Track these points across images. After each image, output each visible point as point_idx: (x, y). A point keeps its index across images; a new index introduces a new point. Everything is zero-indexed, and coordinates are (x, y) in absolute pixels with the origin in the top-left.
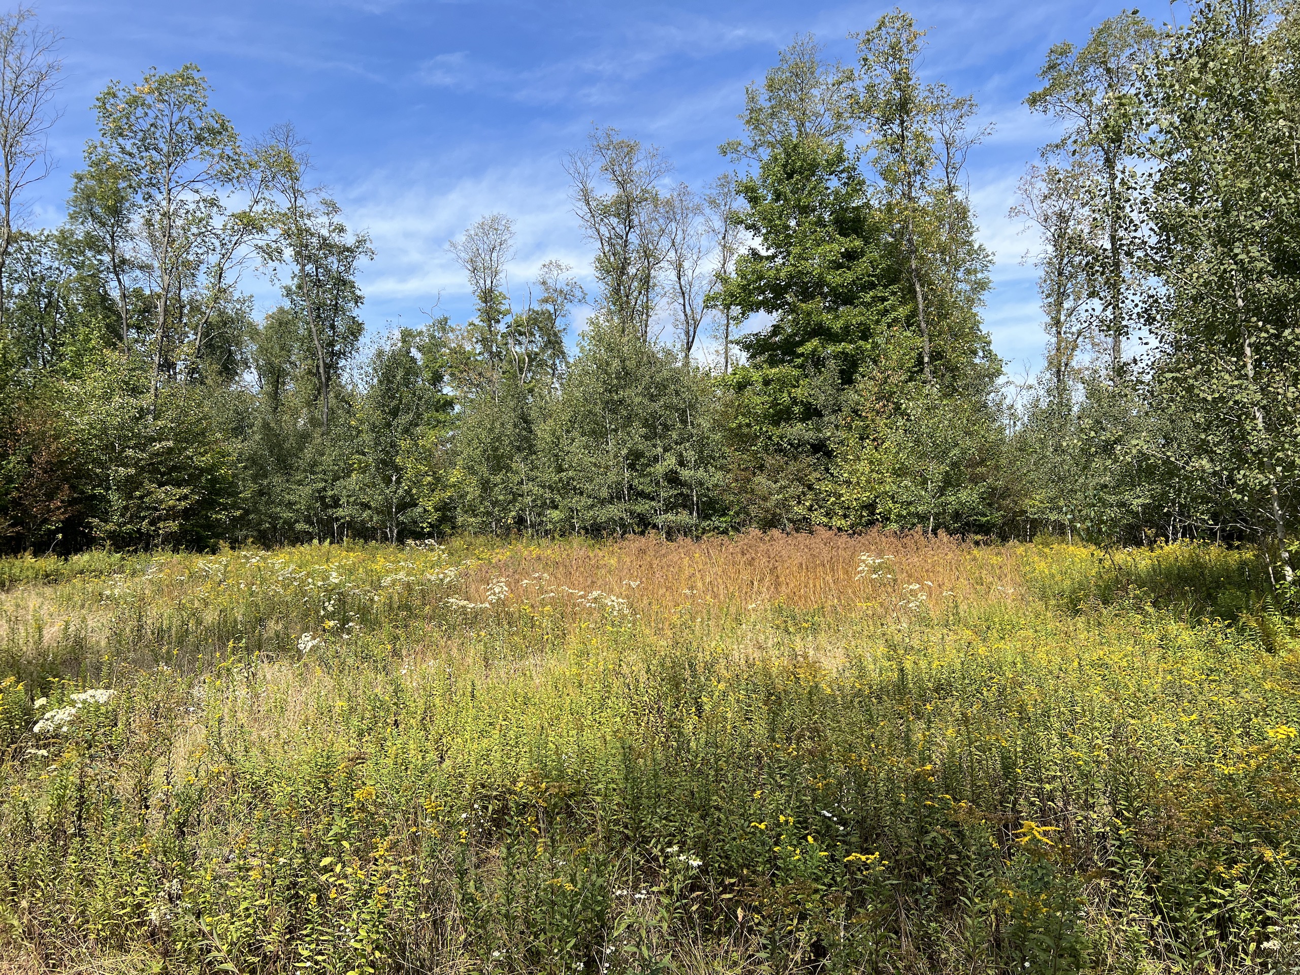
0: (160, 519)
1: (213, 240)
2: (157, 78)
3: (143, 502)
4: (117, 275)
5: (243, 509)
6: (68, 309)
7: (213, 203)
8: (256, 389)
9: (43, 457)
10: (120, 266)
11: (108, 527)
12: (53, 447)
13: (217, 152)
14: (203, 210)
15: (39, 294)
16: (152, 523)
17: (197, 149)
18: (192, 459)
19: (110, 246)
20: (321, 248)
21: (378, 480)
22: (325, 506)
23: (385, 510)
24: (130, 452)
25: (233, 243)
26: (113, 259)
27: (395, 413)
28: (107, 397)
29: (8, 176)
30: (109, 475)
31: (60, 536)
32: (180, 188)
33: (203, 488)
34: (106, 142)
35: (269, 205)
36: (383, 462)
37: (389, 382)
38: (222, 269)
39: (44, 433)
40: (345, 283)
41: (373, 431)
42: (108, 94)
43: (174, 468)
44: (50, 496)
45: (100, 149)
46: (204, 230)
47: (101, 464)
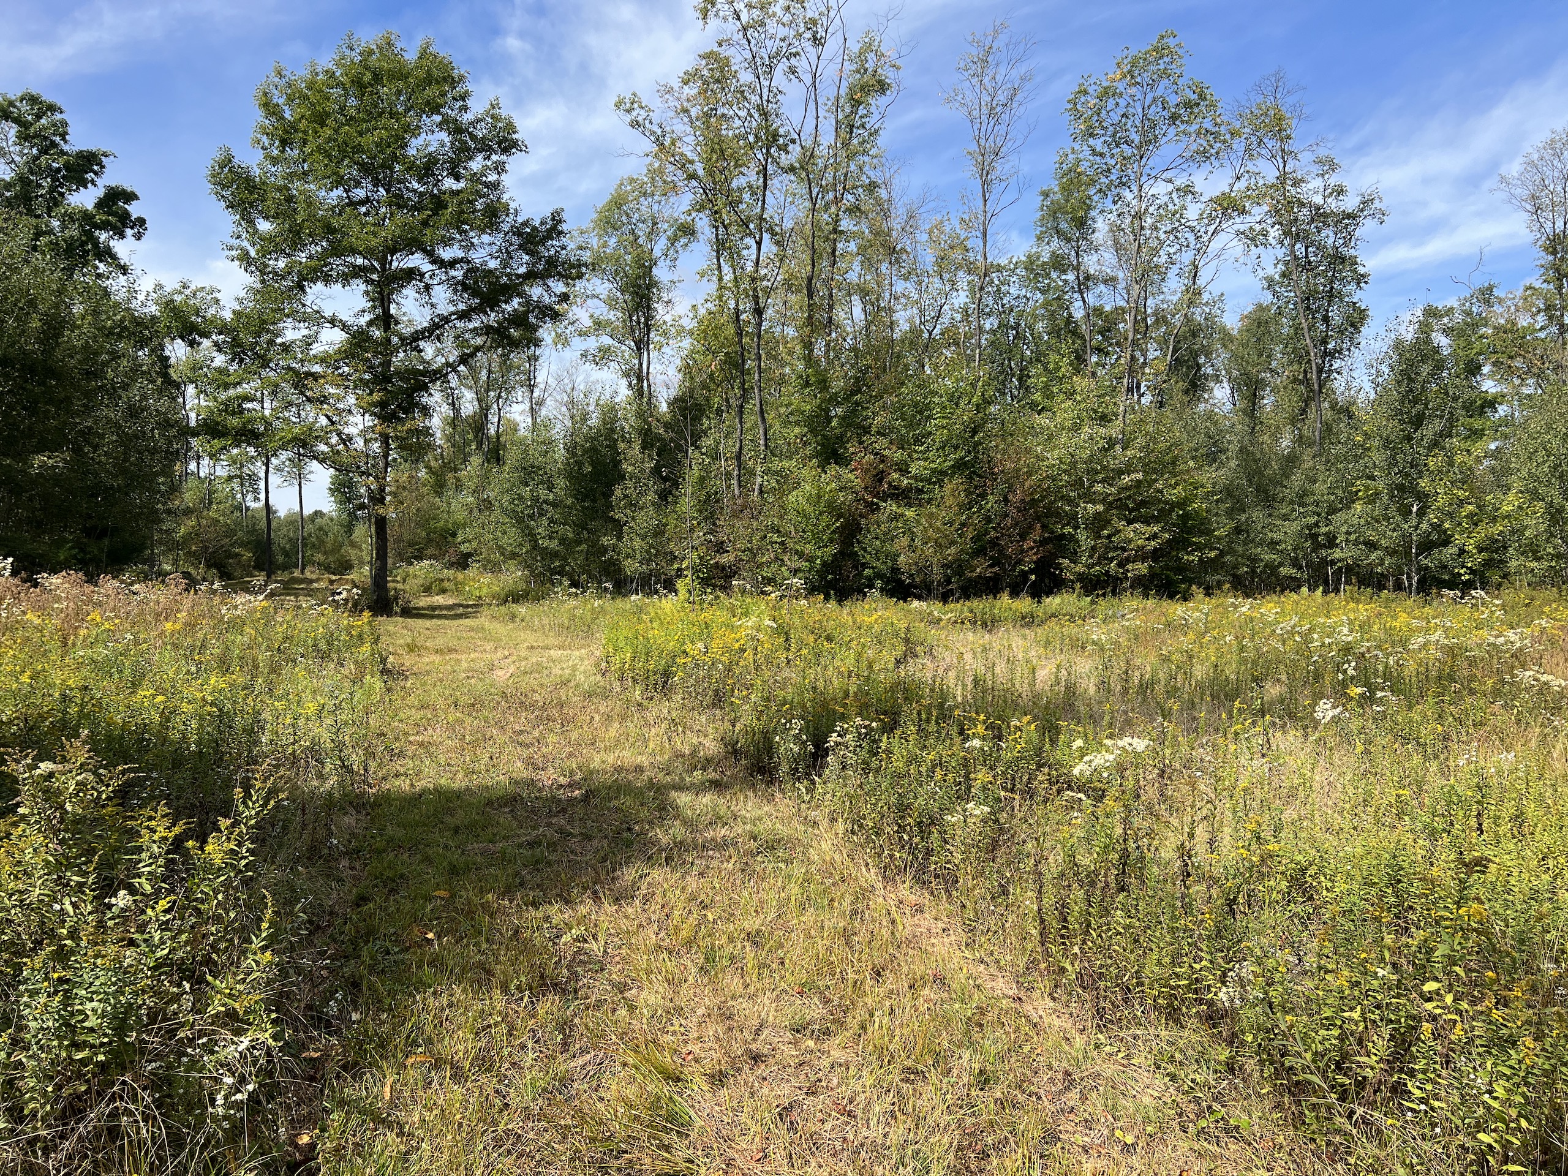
0: (1128, 560)
1: (1187, 235)
2: (1129, 59)
3: (1111, 542)
4: (1082, 294)
5: (1218, 549)
6: (1034, 338)
7: (1188, 190)
8: (1229, 406)
9: (1016, 497)
10: (1085, 282)
11: (1077, 569)
12: (1027, 485)
13: (1194, 127)
14: (1176, 201)
15: (1008, 327)
16: (1120, 565)
17: (1172, 131)
18: (1161, 492)
19: (1075, 263)
20: (1312, 221)
21: (1392, 511)
22: (1317, 546)
23: (1401, 551)
24: (1099, 487)
25: (1210, 233)
26: (1078, 278)
27: (1418, 422)
28: (1075, 429)
29: (985, 205)
30: (1078, 513)
31: (1033, 577)
32: (1152, 181)
33: (1174, 525)
34: (1077, 147)
35: (1253, 179)
36: (1401, 488)
37: (1411, 380)
38: (1196, 267)
39: (1019, 470)
40: (1343, 260)
41: (1385, 447)
42: (1079, 92)
43: (1143, 503)
44: (1023, 536)
45: (1071, 157)
46: (1177, 224)
47: (1069, 501)
